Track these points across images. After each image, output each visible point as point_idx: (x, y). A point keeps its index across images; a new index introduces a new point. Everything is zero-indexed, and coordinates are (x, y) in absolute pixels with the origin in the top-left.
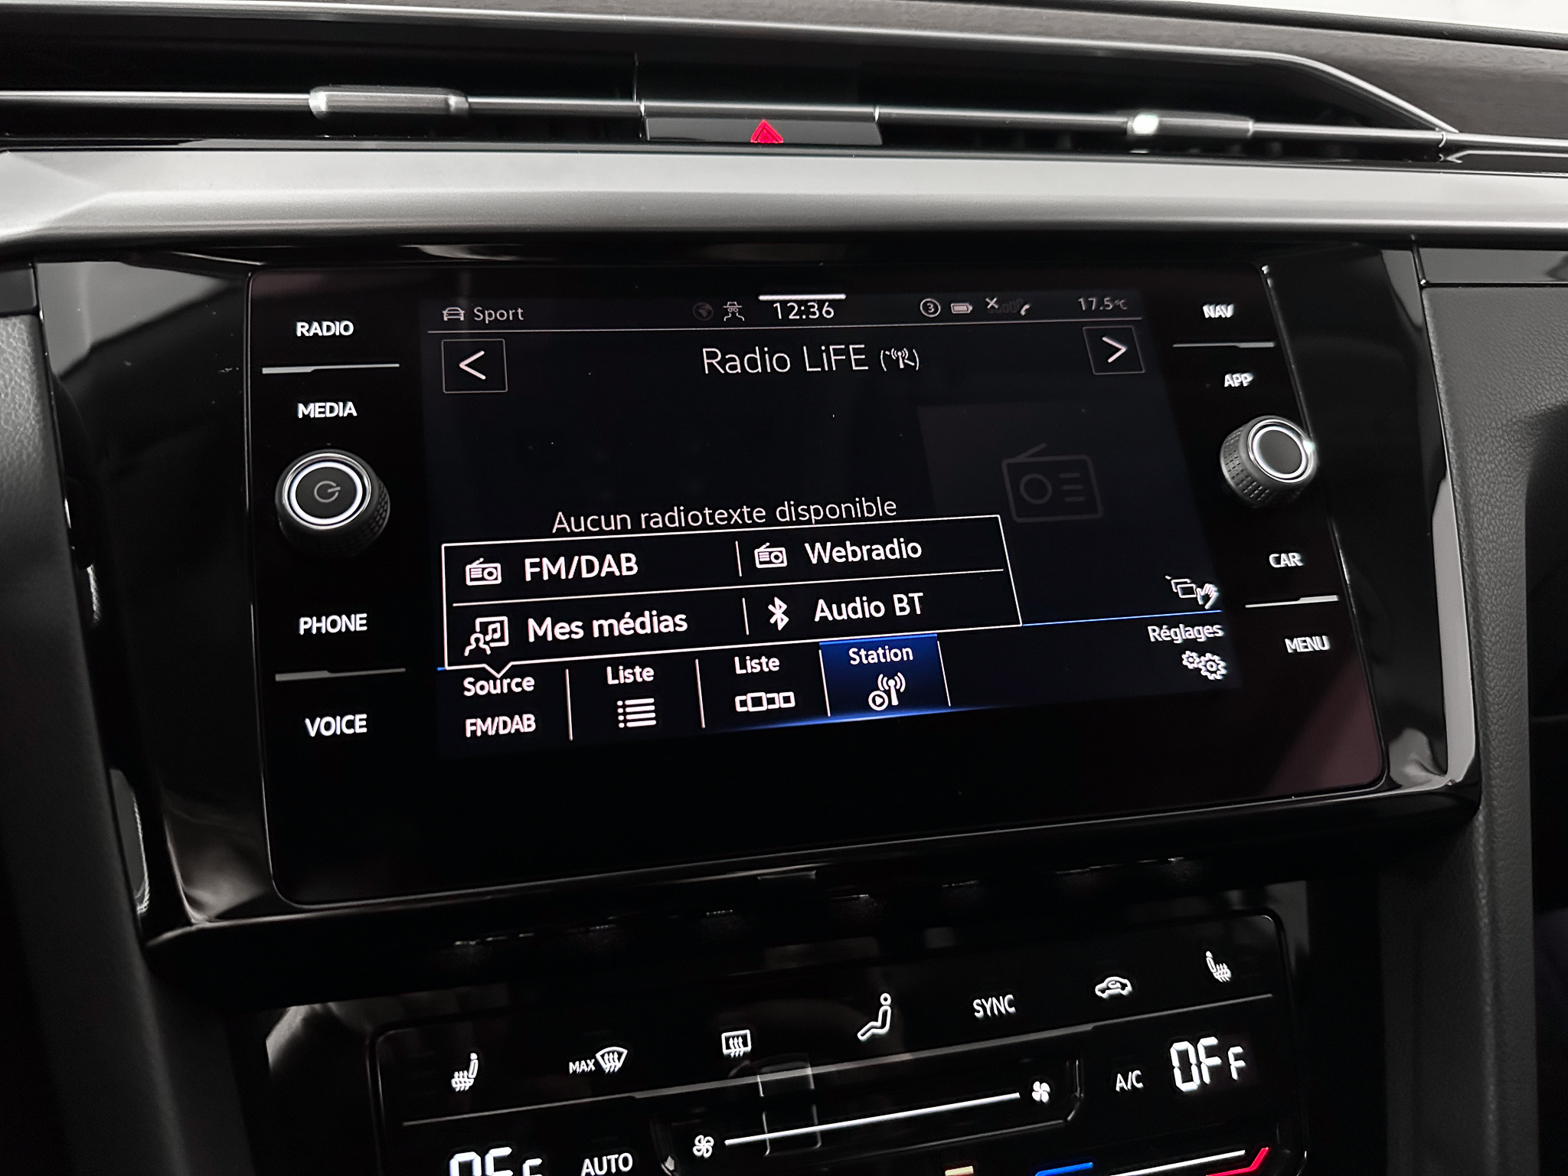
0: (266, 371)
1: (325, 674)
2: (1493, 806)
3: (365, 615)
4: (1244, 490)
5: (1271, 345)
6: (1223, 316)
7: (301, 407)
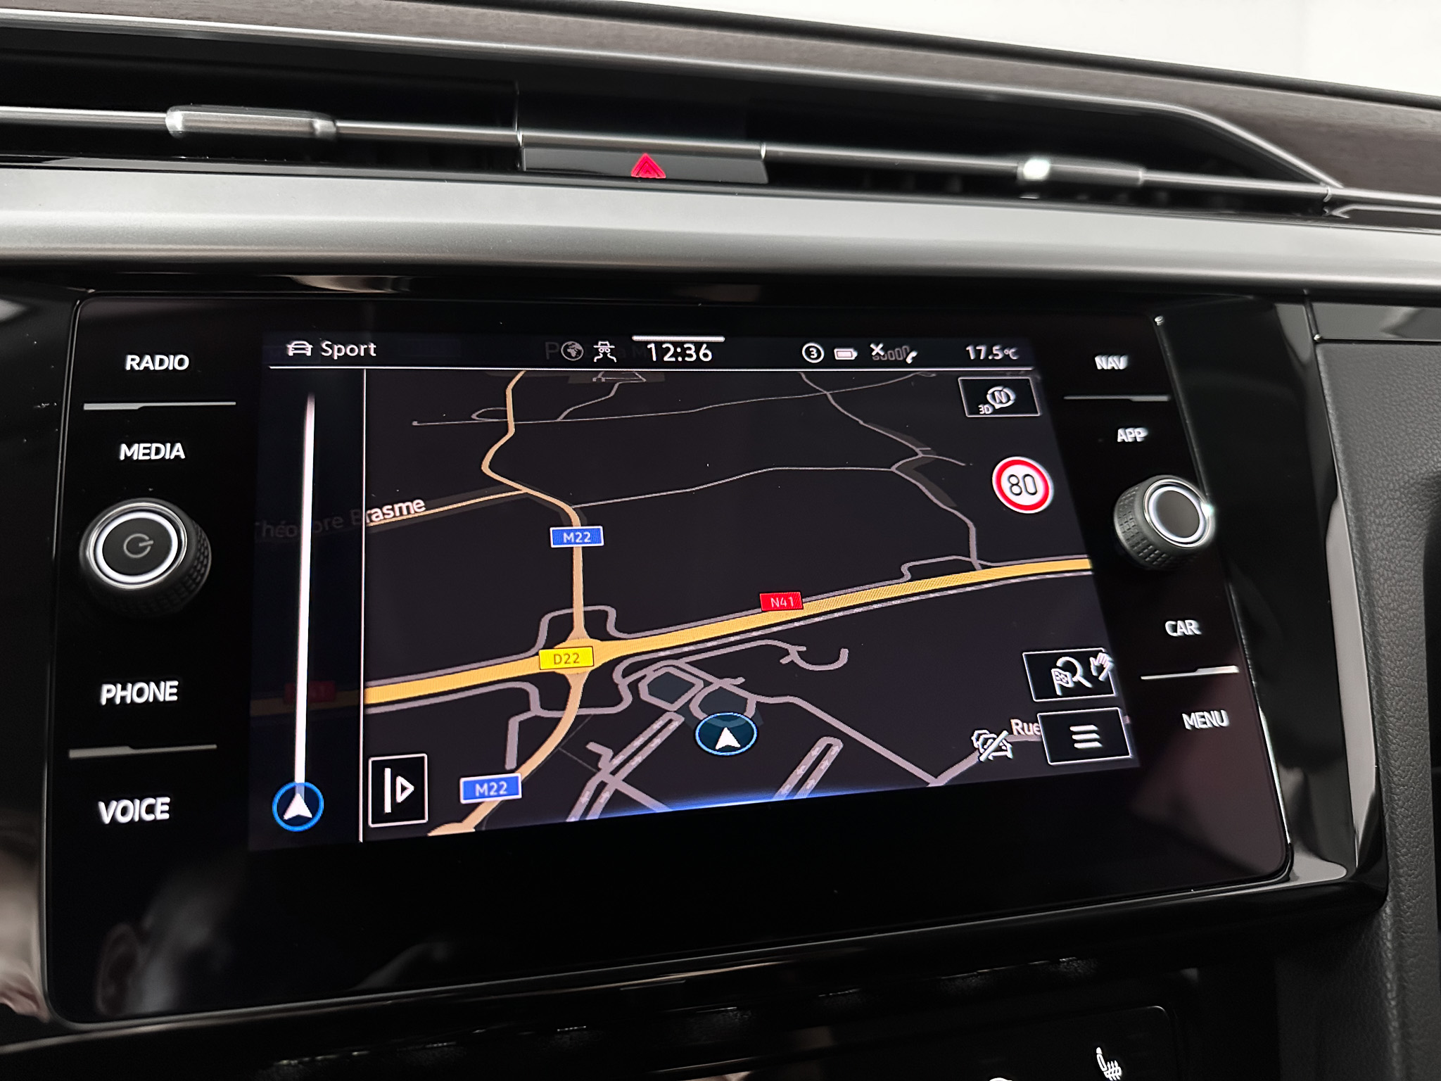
0: (87, 407)
1: (125, 751)
2: (1400, 897)
3: (176, 683)
4: (1140, 553)
5: (1164, 398)
6: (1116, 368)
7: (124, 447)
